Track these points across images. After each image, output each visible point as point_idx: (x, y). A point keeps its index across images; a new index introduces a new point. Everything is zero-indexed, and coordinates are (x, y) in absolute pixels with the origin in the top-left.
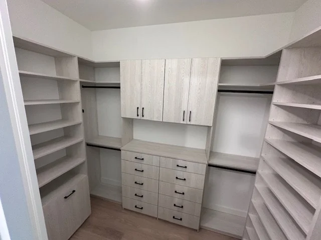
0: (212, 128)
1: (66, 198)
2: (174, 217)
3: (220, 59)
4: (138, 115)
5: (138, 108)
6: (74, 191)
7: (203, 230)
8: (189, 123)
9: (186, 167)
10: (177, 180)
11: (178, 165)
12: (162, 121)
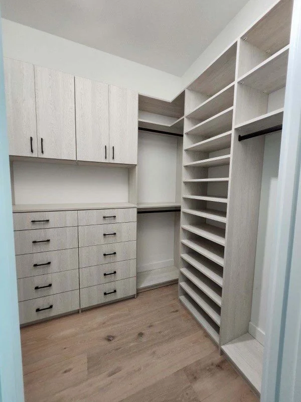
0: (137, 168)
2: (105, 294)
4: (32, 151)
5: (32, 139)
7: (140, 294)
8: (112, 161)
9: (115, 217)
10: (105, 237)
11: (104, 217)
12: (75, 159)
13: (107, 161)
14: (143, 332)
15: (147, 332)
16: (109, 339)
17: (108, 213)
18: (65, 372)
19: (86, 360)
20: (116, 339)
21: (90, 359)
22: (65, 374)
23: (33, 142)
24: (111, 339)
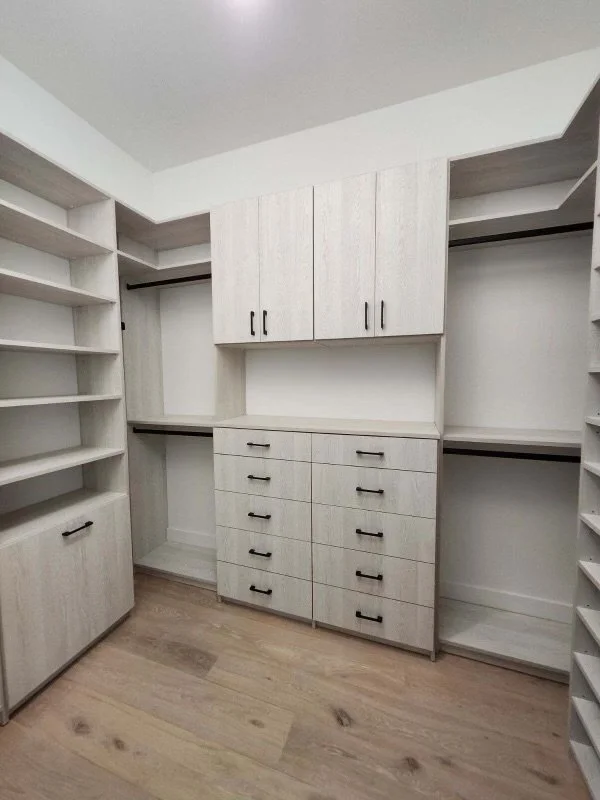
0: (443, 341)
1: (66, 534)
2: (358, 614)
3: (446, 161)
4: (253, 333)
5: (252, 314)
6: (89, 524)
7: (448, 657)
8: (380, 333)
9: (381, 454)
10: (359, 495)
11: (359, 452)
12: (311, 338)
13: (370, 334)
14: (420, 761)
15: (430, 768)
16: (342, 717)
17: (367, 445)
18: (254, 722)
19: (287, 728)
20: (352, 731)
21: (294, 732)
22: (252, 726)
23: (254, 318)
24: (345, 721)
